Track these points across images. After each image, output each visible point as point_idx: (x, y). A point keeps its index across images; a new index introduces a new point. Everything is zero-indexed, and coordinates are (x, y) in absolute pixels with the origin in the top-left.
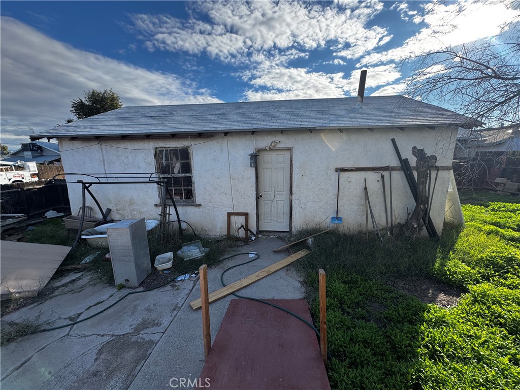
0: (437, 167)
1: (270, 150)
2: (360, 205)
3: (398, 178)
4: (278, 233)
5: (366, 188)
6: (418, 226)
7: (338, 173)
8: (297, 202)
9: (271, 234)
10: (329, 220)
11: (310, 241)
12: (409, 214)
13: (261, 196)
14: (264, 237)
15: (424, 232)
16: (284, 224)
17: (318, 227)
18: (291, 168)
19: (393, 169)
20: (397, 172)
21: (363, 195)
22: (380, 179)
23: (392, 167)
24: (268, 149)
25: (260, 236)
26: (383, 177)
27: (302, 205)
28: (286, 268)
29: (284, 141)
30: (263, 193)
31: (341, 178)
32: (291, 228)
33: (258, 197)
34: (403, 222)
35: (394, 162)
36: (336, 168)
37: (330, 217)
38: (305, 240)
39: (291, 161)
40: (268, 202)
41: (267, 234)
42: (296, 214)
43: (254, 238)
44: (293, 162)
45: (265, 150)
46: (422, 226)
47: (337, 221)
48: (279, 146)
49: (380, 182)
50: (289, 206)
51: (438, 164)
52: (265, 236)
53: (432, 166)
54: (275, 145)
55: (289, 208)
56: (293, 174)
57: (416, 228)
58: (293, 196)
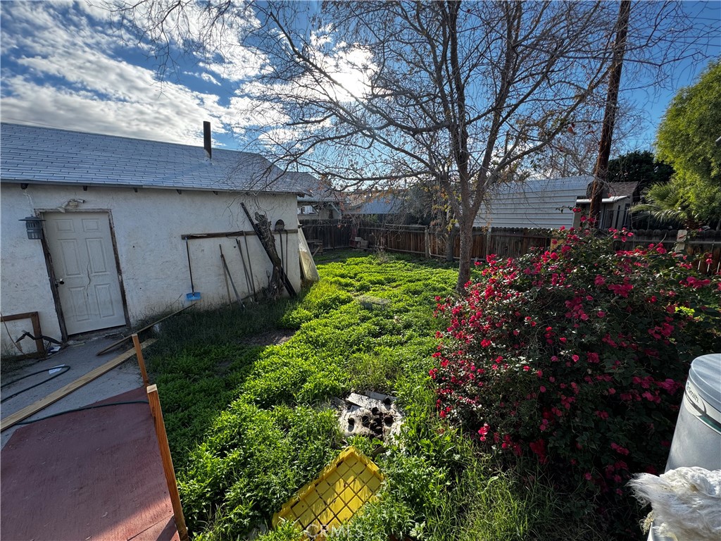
0: (286, 231)
1: (67, 212)
2: (220, 275)
3: (254, 241)
4: (105, 332)
5: (222, 256)
6: (278, 287)
7: (185, 241)
8: (131, 282)
9: (93, 335)
10: (184, 298)
11: (157, 328)
12: (269, 277)
13: (62, 283)
14: (79, 342)
15: (286, 292)
16: (115, 316)
17: (168, 310)
18: (112, 238)
19: (247, 234)
20: (253, 237)
21: (221, 263)
22: (236, 244)
23: (246, 232)
24: (62, 211)
25: (71, 342)
26: (238, 243)
27: (141, 285)
28: (119, 367)
29: (93, 201)
30: (66, 276)
31: (190, 246)
32: (127, 319)
33: (56, 285)
34: (266, 285)
35: (248, 227)
36: (182, 236)
37: (185, 294)
38: (150, 328)
39: (111, 228)
40: (79, 289)
41: (86, 336)
42: (132, 299)
43: (57, 349)
44: (115, 229)
45: (56, 212)
46: (282, 286)
47: (194, 298)
48: (84, 207)
49: (237, 248)
50: (119, 289)
51: (286, 228)
52: (82, 340)
53: (282, 230)
54: (77, 206)
55: (120, 293)
56: (118, 245)
57: (276, 289)
58: (123, 275)
